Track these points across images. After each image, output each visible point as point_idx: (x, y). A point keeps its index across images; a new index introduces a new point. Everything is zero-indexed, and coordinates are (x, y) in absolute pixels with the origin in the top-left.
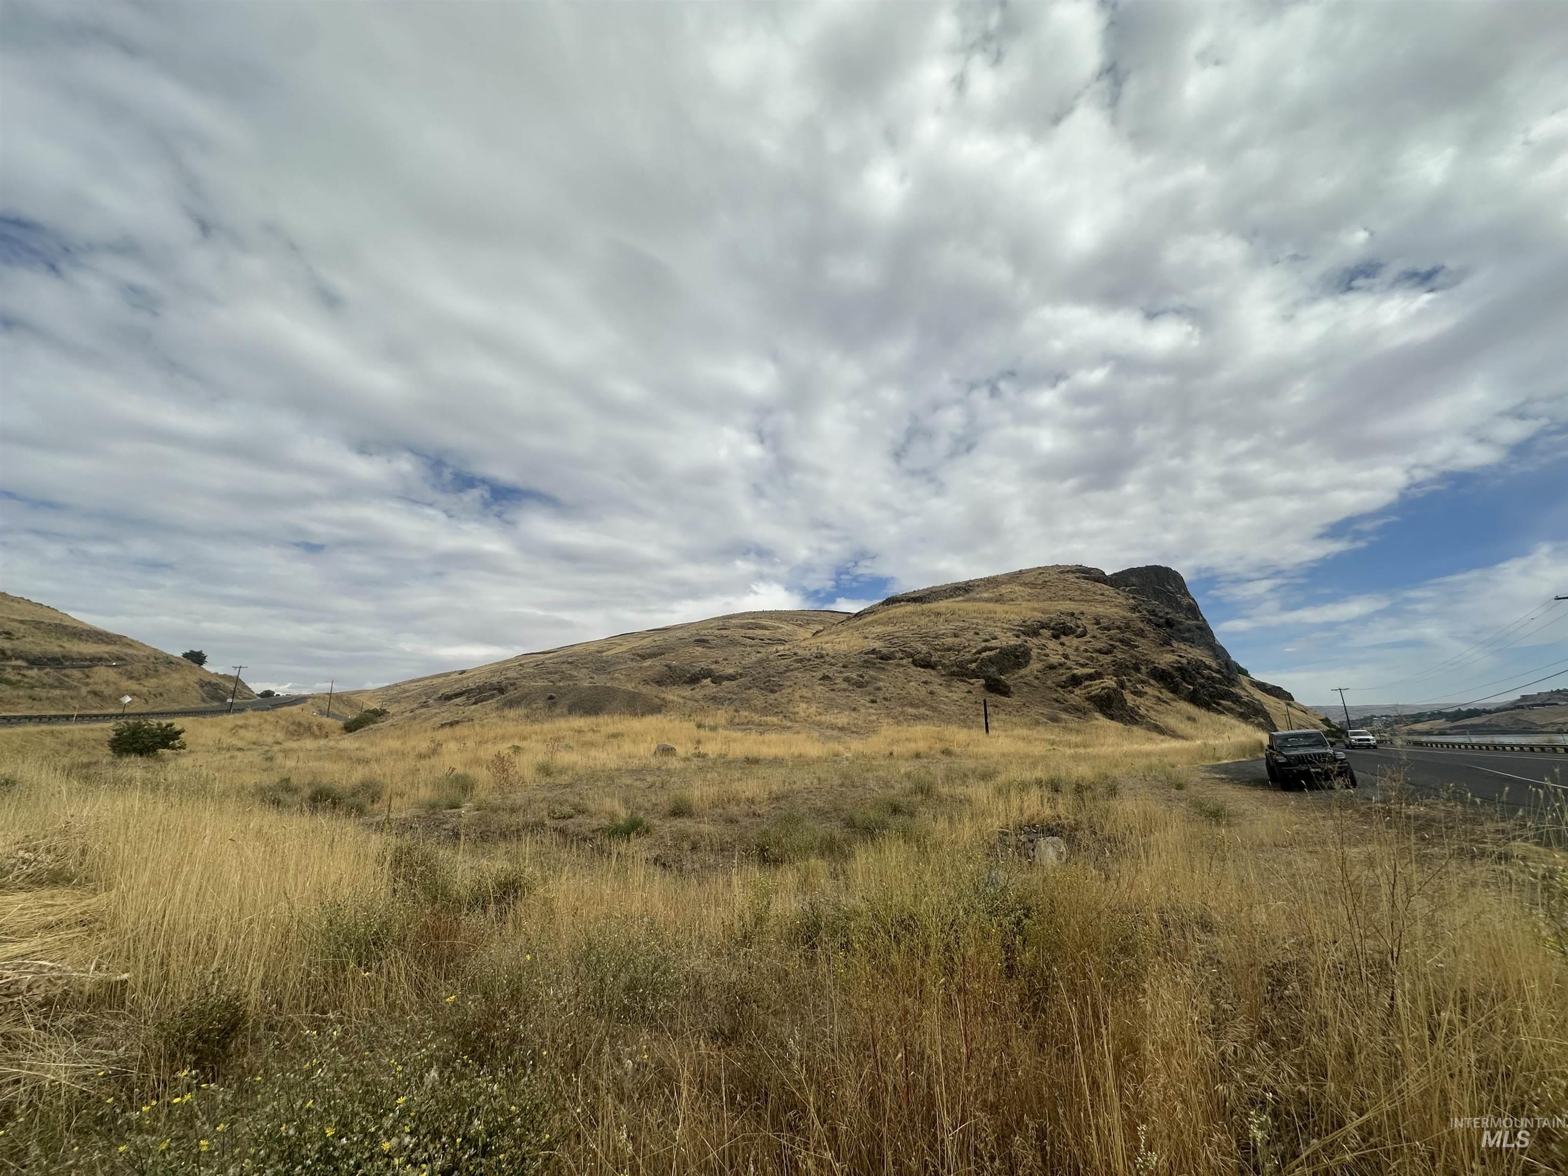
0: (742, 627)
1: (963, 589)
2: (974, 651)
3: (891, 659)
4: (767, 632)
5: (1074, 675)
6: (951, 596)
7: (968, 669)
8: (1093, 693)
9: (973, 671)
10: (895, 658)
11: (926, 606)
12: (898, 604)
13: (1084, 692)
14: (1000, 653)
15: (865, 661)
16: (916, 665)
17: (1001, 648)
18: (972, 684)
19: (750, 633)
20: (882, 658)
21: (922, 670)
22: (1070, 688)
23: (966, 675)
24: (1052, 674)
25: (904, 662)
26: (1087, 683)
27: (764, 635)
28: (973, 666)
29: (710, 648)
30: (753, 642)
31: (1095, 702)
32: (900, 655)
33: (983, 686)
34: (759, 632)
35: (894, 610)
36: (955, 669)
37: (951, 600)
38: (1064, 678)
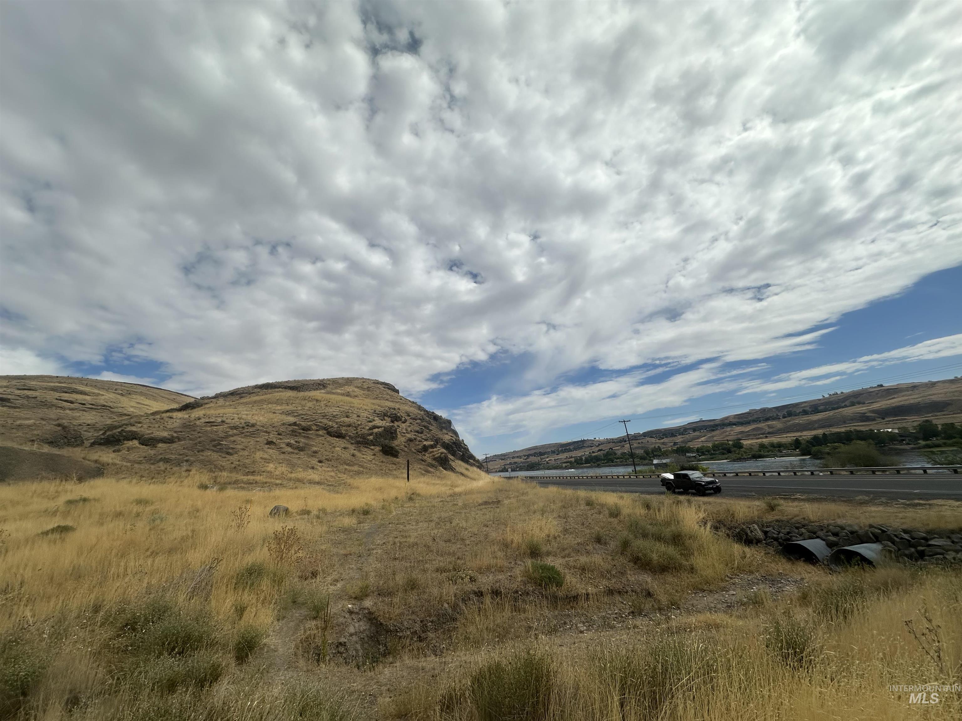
0: (54, 389)
1: (321, 385)
2: (368, 428)
3: (309, 430)
4: (88, 398)
5: (425, 445)
6: (317, 389)
7: (368, 440)
8: (436, 456)
9: (372, 441)
10: (313, 430)
11: (301, 394)
12: (277, 390)
13: (431, 455)
14: (384, 430)
15: (293, 431)
16: (331, 436)
17: (384, 427)
18: (373, 450)
19: (66, 396)
20: (303, 430)
21: (337, 439)
22: (423, 453)
23: (367, 444)
24: (412, 444)
25: (321, 433)
26: (431, 450)
27: (85, 400)
28: (371, 437)
29: (15, 408)
30: (72, 406)
31: (438, 461)
32: (314, 427)
33: (380, 451)
34: (79, 397)
35: (276, 394)
36: (359, 439)
37: (318, 391)
38: (420, 447)
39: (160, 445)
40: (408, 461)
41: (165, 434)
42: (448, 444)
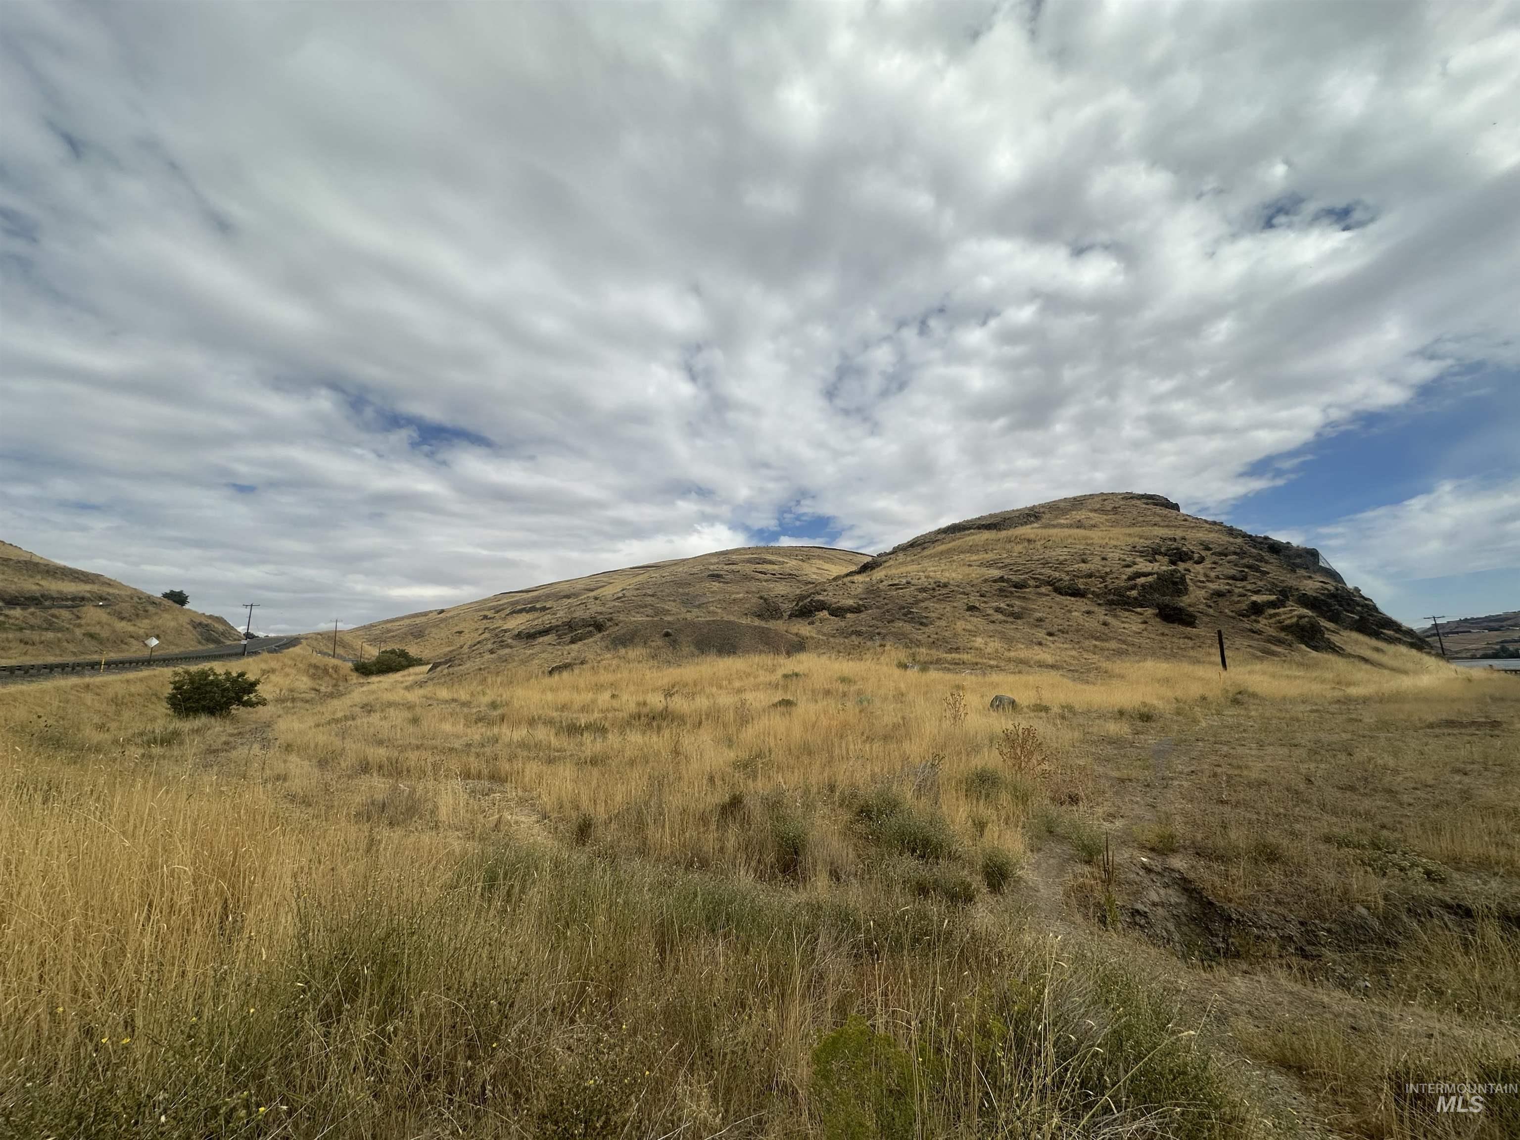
0: (749, 561)
1: (1032, 515)
2: (1125, 577)
3: (1025, 587)
4: (776, 567)
5: (1254, 603)
6: (1026, 523)
7: (1129, 597)
8: (1287, 622)
9: (1136, 599)
10: (1030, 586)
11: (1003, 534)
12: (967, 532)
13: (1273, 620)
14: (1159, 578)
15: (1001, 590)
16: (1061, 593)
17: (1157, 573)
18: (1141, 614)
19: (760, 567)
20: (1015, 587)
21: (1073, 599)
22: (1253, 617)
23: (1128, 604)
24: (1222, 602)
25: (1043, 590)
26: (1272, 611)
27: (774, 570)
28: (1134, 593)
29: (727, 583)
30: (766, 577)
31: (1292, 633)
32: (1032, 583)
33: (1157, 615)
34: (769, 567)
35: (968, 538)
36: (1111, 597)
37: (1028, 526)
38: (1244, 606)
39: (849, 615)
40: (1220, 632)
41: (851, 602)
42: (1315, 598)
